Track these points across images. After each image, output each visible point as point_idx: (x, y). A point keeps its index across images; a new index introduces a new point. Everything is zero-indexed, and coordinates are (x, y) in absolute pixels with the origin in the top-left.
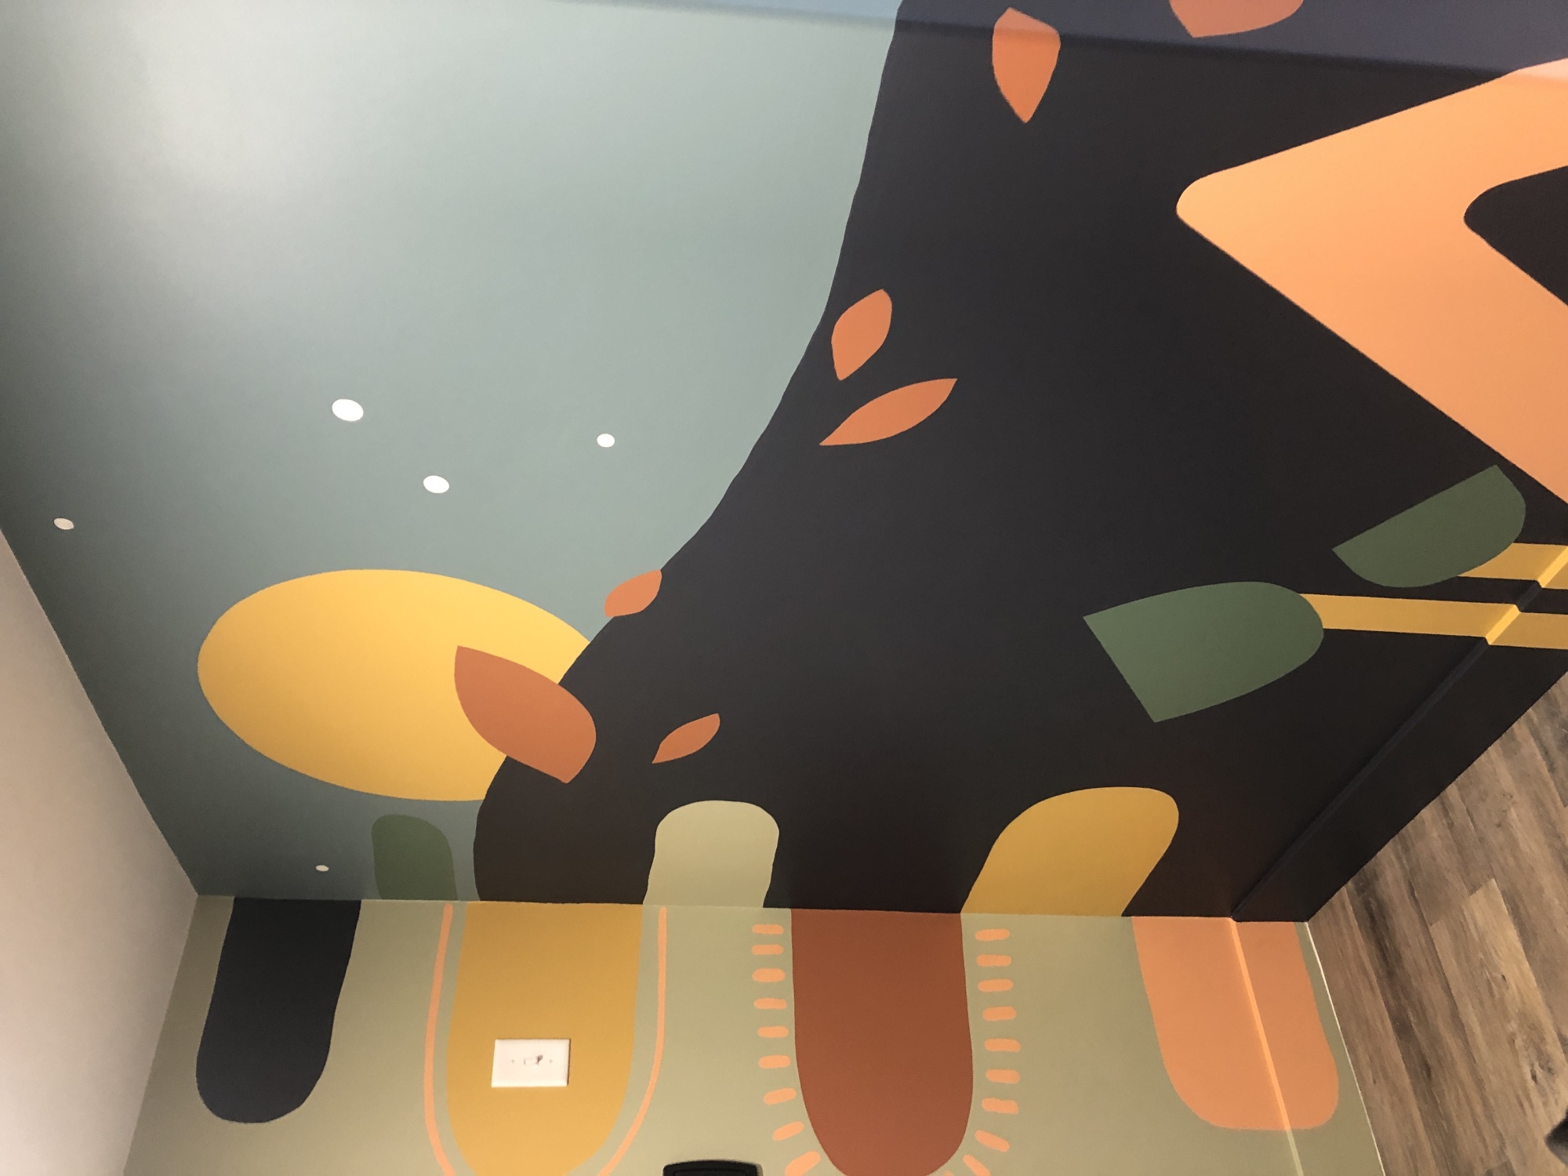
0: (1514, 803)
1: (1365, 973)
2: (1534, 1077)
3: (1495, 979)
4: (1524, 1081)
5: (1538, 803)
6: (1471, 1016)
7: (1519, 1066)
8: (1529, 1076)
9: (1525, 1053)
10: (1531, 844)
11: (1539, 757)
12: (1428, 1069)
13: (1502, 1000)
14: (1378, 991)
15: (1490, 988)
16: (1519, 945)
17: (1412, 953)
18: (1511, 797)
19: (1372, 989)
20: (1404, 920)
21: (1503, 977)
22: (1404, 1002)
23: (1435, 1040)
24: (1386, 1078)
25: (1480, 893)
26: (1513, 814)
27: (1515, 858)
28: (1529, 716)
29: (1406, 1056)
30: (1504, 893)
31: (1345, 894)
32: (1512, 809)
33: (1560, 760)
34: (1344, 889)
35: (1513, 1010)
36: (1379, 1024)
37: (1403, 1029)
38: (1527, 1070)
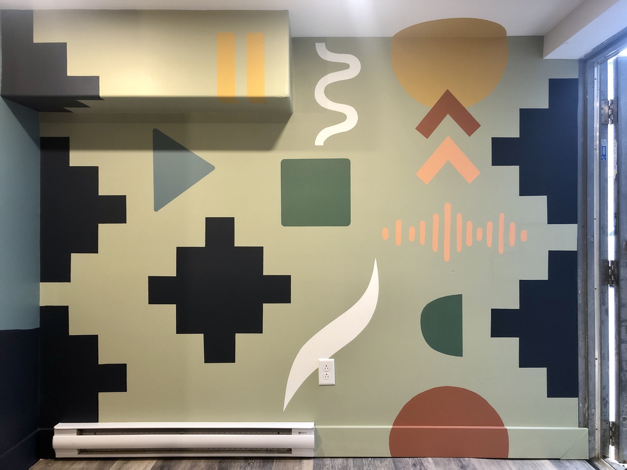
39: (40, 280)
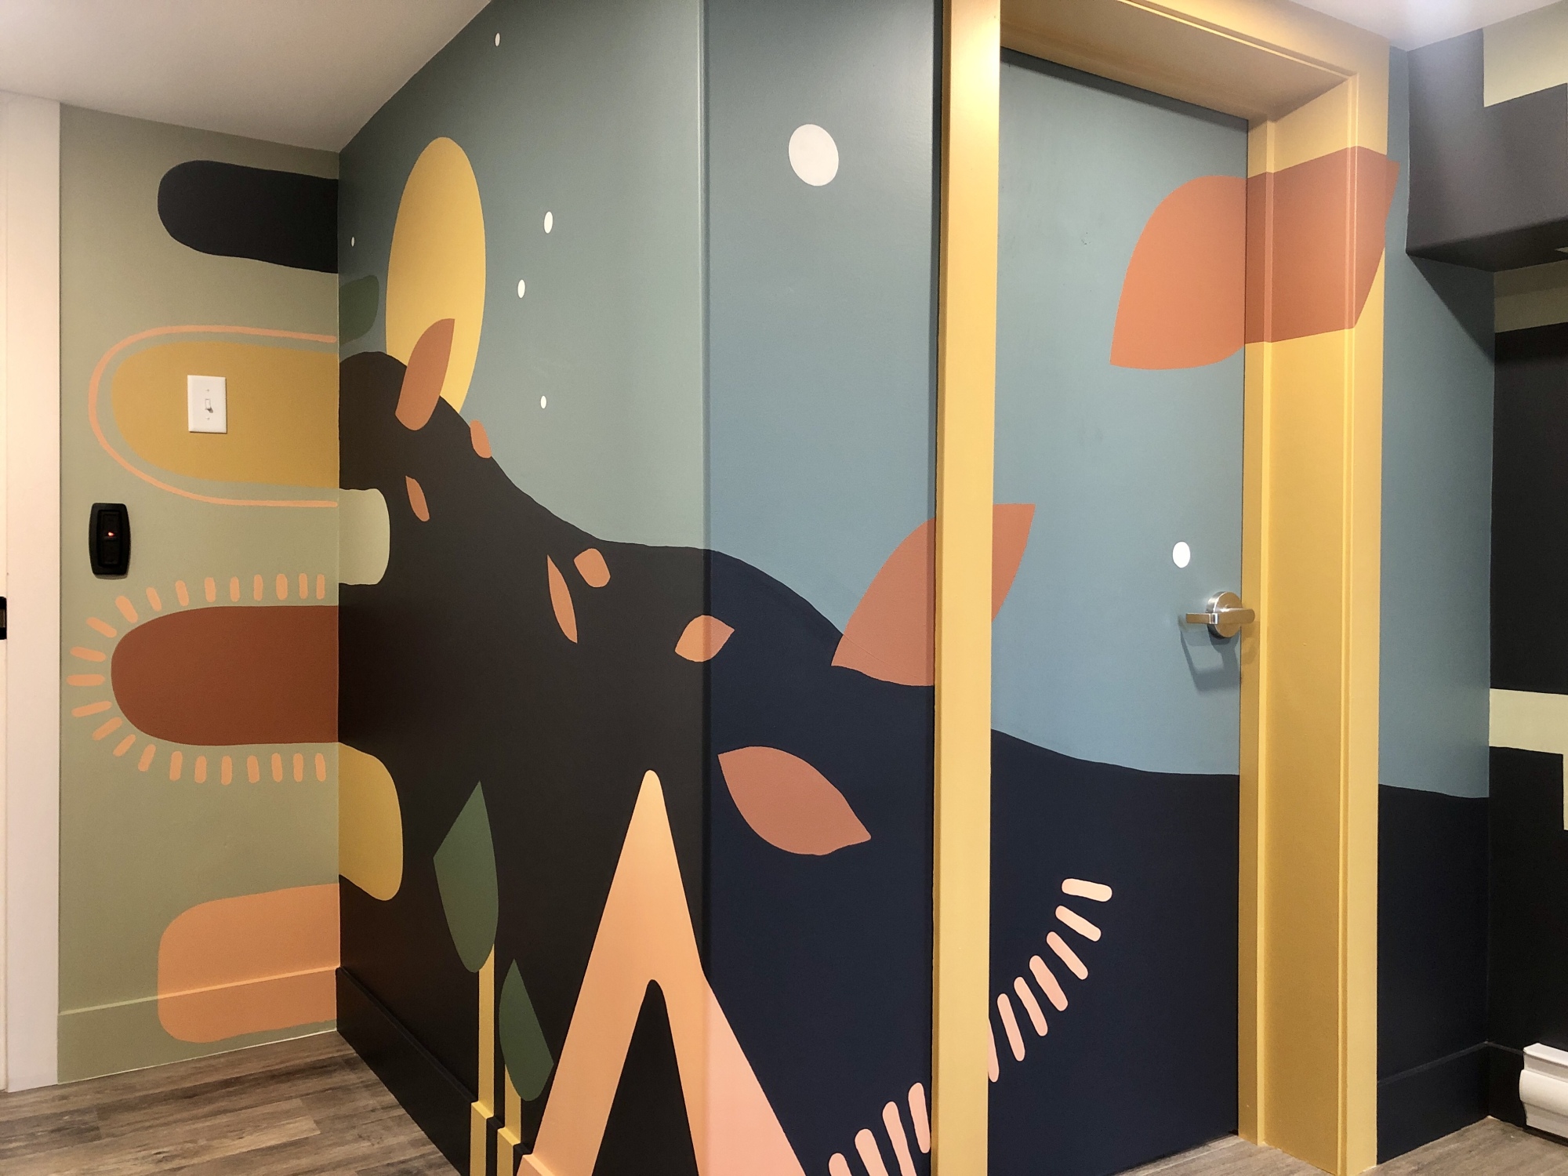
0: (373, 1145)
1: (282, 1062)
2: (159, 1153)
3: (244, 1133)
4: (158, 1148)
5: (365, 1158)
6: (223, 1119)
7: (172, 1145)
8: (161, 1150)
9: (179, 1149)
10: (338, 1153)
11: (402, 1158)
12: (190, 1097)
13: (225, 1137)
14: (264, 1070)
15: (239, 1132)
16: (263, 1146)
17: (284, 1088)
18: (378, 1143)
19: (264, 1067)
20: (314, 1084)
21: (241, 1138)
22: (247, 1085)
23: (210, 1101)
24: (193, 1074)
25: (314, 1126)
26: (366, 1144)
27: (330, 1145)
28: (437, 1153)
29: (207, 1085)
30: (307, 1138)
31: (350, 1051)
32: (369, 1144)
33: (392, 1170)
34: (353, 1051)
35: (215, 1143)
36: (238, 1070)
37: (227, 1083)
38: (165, 1150)
39: (1489, 683)
